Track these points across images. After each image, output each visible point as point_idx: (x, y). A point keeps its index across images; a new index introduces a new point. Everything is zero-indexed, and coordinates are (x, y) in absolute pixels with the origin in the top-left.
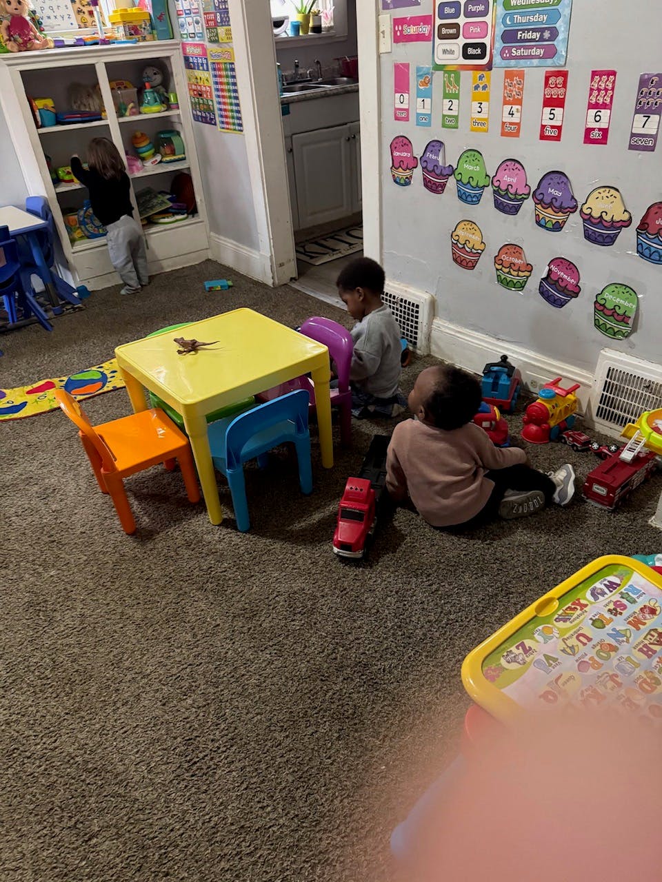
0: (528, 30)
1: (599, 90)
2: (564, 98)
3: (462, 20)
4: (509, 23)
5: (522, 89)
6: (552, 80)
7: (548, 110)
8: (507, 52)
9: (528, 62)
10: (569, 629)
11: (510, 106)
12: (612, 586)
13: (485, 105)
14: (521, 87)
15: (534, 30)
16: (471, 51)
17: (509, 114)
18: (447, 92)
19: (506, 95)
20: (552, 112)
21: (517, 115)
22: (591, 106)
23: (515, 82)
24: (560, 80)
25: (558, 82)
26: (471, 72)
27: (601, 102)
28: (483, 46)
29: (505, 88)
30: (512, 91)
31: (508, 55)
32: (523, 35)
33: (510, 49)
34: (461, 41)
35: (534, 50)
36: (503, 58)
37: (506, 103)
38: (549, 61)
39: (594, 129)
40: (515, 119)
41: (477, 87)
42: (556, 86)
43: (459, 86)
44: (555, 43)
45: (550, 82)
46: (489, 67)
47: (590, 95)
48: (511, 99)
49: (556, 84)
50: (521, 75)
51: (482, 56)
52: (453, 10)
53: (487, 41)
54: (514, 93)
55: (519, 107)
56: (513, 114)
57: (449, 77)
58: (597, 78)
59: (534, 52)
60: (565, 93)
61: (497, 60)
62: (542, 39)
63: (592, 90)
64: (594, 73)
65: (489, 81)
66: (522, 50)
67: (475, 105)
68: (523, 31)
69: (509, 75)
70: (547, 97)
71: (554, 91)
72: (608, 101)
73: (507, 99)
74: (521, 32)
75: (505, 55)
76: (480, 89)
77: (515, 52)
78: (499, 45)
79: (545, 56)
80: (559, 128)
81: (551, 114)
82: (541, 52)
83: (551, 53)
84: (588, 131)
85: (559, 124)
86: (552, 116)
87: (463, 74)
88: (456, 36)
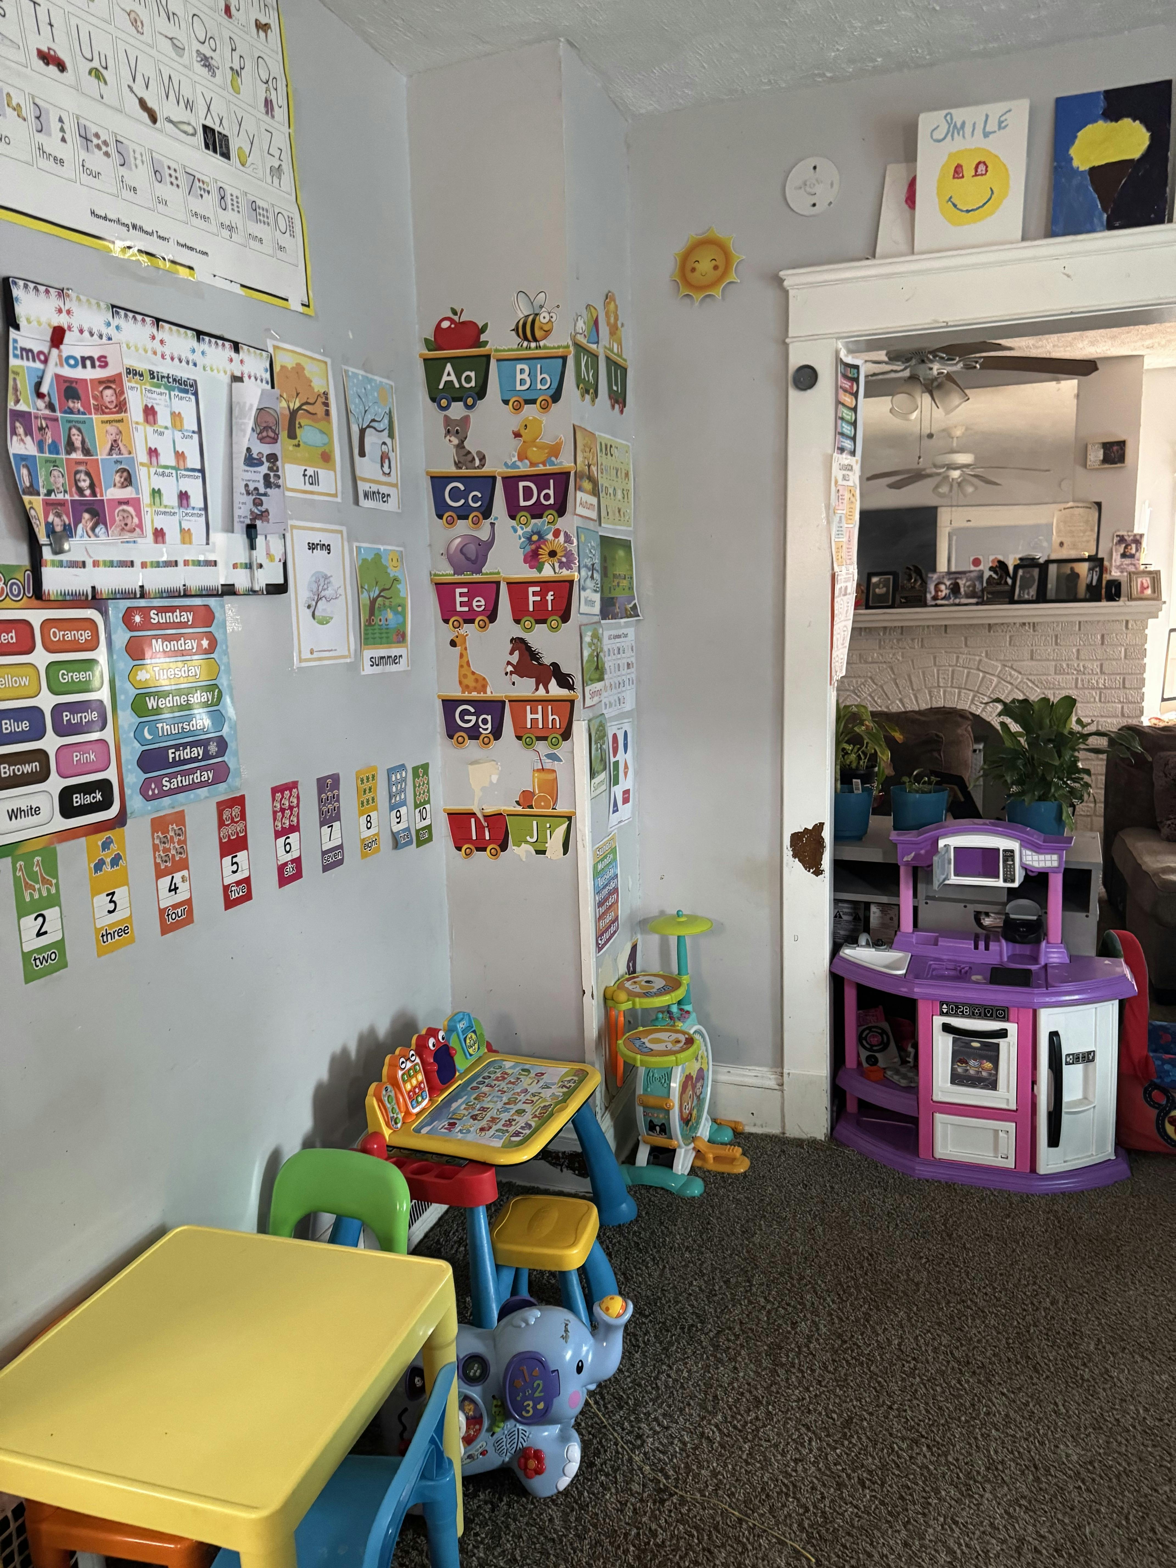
0: (185, 746)
1: (283, 810)
2: (246, 835)
3: (50, 743)
4: (150, 737)
5: (185, 842)
6: (226, 814)
7: (227, 860)
8: (153, 786)
9: (192, 794)
10: (541, 1103)
11: (170, 877)
12: (517, 1134)
13: (121, 894)
14: (182, 838)
15: (194, 744)
16: (78, 800)
17: (170, 891)
18: (28, 899)
19: (158, 860)
20: (235, 860)
21: (183, 887)
22: (278, 834)
23: (172, 833)
24: (236, 810)
25: (233, 814)
26: (83, 839)
27: (287, 825)
28: (105, 786)
29: (155, 848)
30: (169, 850)
31: (156, 792)
32: (177, 753)
33: (158, 780)
34: (55, 784)
35: (198, 774)
36: (148, 799)
37: (160, 874)
38: (222, 786)
39: (286, 864)
40: (182, 895)
41: (99, 866)
42: (233, 821)
43: (56, 877)
44: (225, 758)
45: (224, 817)
46: (121, 820)
47: (275, 819)
48: (169, 864)
49: (232, 819)
50: (179, 818)
51: (106, 804)
52: (25, 726)
53: (111, 774)
54: (173, 852)
55: (185, 873)
56: (176, 889)
57: (29, 866)
58: (279, 795)
59: (197, 777)
60: (245, 826)
61: (135, 802)
62: (207, 756)
63: (275, 813)
64: (274, 791)
65: (122, 846)
66: (179, 779)
67: (102, 901)
68: (177, 747)
69: (159, 825)
70: (224, 841)
71: (231, 830)
72: (295, 823)
73: (163, 867)
74: (173, 750)
75: (150, 793)
76: (107, 868)
77: (168, 784)
78: (135, 777)
79: (217, 780)
80: (247, 881)
81: (233, 864)
82: (208, 775)
83: (221, 774)
84: (281, 868)
85: (245, 875)
86: (235, 867)
87: (62, 849)
88: (42, 776)
